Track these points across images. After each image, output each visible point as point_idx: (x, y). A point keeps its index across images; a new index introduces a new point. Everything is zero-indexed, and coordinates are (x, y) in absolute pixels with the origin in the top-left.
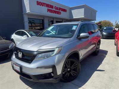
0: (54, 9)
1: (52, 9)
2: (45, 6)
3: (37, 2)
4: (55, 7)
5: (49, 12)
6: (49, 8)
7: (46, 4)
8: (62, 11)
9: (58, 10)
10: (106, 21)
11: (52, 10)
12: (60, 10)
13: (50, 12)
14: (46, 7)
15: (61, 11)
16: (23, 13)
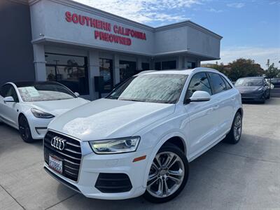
0: (112, 32)
1: (107, 32)
2: (87, 25)
3: (68, 14)
4: (115, 27)
5: (98, 38)
6: (99, 30)
7: (91, 19)
8: (132, 36)
9: (123, 34)
10: (244, 60)
11: (108, 34)
12: (128, 35)
13: (101, 39)
14: (91, 26)
15: (130, 37)
16: (32, 41)
